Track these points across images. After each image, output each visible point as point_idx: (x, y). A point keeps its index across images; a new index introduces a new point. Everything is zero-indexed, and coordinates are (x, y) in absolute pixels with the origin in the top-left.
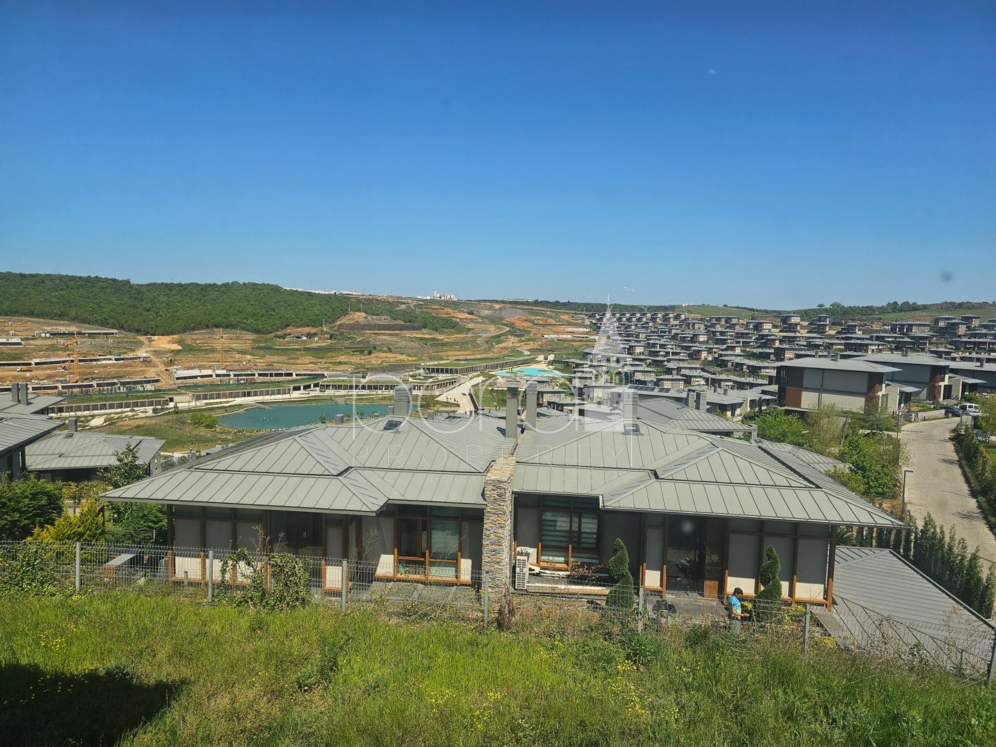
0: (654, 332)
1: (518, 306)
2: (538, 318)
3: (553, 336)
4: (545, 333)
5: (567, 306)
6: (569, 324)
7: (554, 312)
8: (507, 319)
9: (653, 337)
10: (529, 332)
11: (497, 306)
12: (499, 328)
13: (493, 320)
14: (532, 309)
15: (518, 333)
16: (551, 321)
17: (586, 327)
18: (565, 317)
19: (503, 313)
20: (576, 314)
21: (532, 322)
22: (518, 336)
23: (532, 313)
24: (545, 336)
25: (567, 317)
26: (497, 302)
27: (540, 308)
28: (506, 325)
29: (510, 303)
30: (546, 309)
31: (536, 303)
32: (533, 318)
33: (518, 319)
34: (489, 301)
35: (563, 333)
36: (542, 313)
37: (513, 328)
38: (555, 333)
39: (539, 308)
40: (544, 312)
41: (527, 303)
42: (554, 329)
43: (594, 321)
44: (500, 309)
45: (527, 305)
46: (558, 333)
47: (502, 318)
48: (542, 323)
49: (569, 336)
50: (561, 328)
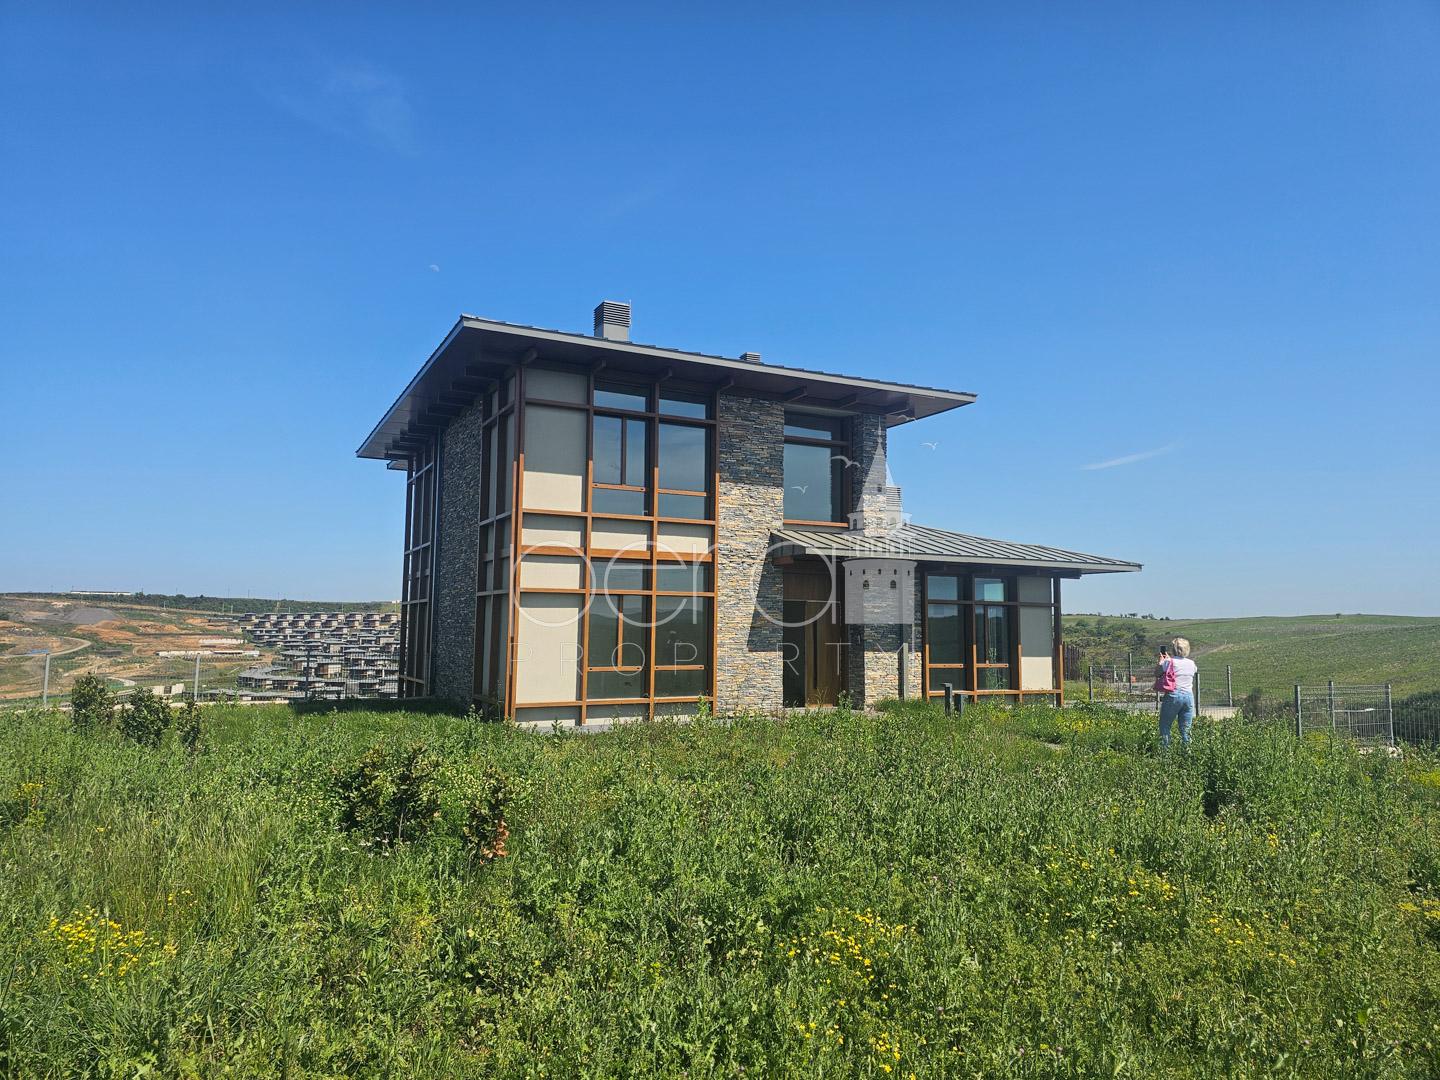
0: (351, 642)
1: (104, 604)
2: (145, 623)
3: (177, 653)
4: (159, 648)
5: (198, 603)
6: (205, 633)
7: (176, 613)
8: (82, 627)
9: (354, 650)
10: (129, 648)
11: (59, 604)
12: (69, 642)
13: (52, 629)
14: (132, 609)
15: (110, 649)
16: (173, 628)
17: (235, 637)
18: (197, 621)
19: (73, 617)
20: (215, 616)
21: (134, 630)
22: (110, 655)
23: (132, 615)
24: (161, 654)
25: (199, 620)
26: (58, 596)
27: (147, 608)
28: (83, 637)
29: (86, 598)
30: (158, 609)
31: (140, 598)
32: (135, 623)
33: (105, 626)
34: (40, 595)
35: (196, 648)
36: (152, 616)
37: (96, 641)
38: (180, 647)
39: (144, 607)
40: (155, 614)
41: (122, 599)
42: (179, 641)
43: (249, 628)
44: (67, 610)
45: (121, 601)
46: (187, 648)
47: (71, 625)
48: (153, 631)
49: (207, 653)
50: (191, 640)
